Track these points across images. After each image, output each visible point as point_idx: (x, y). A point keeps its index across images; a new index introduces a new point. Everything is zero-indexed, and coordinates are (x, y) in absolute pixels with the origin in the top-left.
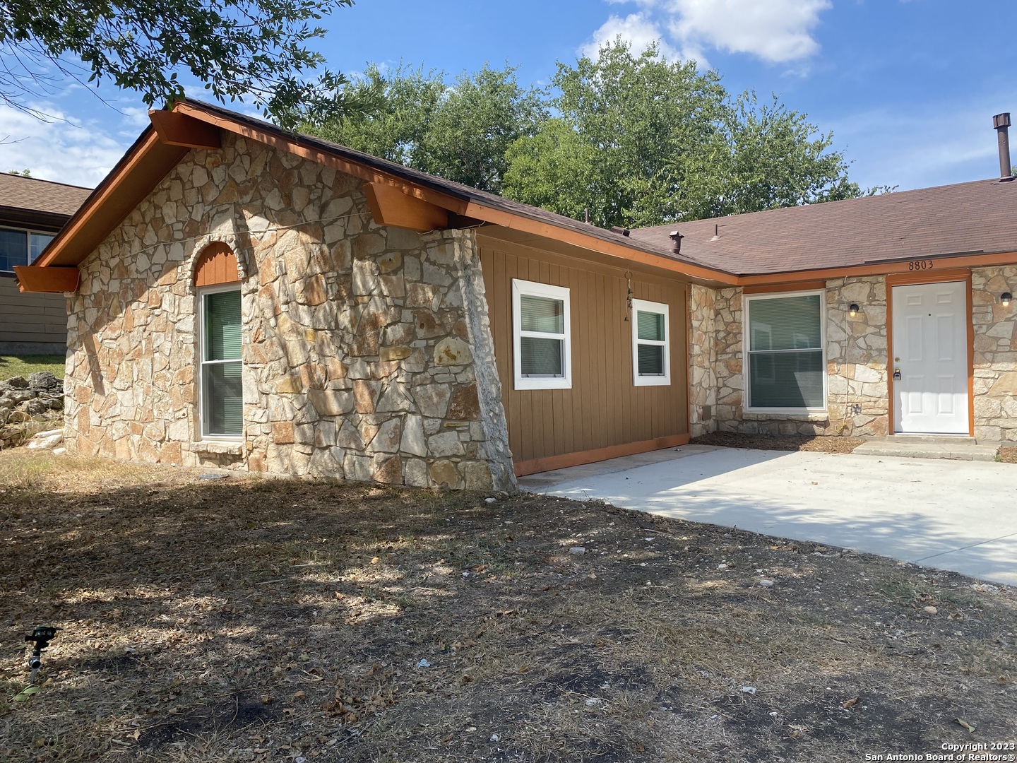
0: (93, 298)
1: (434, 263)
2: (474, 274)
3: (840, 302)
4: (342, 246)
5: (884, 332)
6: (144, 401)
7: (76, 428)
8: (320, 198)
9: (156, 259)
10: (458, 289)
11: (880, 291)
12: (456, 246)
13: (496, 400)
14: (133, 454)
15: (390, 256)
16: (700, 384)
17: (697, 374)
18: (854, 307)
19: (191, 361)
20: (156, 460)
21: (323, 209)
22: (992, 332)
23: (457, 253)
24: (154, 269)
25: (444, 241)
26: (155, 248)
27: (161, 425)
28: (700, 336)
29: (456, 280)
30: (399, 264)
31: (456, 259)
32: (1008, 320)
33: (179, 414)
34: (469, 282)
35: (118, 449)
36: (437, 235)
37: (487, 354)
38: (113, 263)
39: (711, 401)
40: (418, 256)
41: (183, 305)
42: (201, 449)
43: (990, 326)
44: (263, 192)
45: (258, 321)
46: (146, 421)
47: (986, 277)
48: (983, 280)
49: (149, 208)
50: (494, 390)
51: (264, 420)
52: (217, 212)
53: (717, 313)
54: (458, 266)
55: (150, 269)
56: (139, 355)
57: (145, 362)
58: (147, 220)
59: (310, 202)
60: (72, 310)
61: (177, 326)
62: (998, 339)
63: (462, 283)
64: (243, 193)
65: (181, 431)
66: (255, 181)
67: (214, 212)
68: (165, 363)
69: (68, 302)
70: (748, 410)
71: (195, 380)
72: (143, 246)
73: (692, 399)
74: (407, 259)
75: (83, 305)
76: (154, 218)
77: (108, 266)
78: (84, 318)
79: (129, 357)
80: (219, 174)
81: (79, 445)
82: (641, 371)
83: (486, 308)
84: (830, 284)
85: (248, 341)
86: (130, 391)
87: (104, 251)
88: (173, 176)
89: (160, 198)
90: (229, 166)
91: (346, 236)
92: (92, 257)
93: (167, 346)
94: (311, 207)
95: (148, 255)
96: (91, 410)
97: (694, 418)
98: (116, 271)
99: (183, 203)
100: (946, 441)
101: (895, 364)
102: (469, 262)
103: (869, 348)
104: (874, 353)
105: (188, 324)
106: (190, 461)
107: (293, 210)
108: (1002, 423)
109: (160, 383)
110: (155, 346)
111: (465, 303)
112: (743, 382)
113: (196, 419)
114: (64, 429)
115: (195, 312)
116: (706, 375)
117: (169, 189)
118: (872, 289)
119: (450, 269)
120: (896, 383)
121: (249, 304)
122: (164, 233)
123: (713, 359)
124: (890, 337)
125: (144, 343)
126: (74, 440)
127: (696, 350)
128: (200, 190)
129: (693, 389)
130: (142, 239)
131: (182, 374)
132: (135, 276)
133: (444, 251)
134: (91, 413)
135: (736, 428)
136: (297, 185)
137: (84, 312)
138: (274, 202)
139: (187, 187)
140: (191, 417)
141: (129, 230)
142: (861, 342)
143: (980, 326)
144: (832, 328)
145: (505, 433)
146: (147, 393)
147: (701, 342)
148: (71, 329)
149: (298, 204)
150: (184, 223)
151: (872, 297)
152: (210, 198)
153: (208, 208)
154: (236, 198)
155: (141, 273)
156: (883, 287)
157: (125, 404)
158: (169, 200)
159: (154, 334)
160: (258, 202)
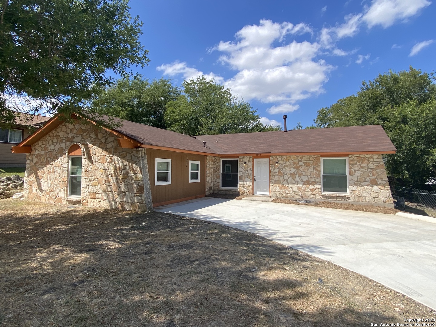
0: (35, 155)
1: (134, 156)
2: (145, 159)
3: (242, 162)
4: (111, 149)
5: (252, 170)
6: (51, 186)
7: (28, 192)
8: (106, 136)
9: (56, 147)
10: (140, 163)
11: (251, 159)
12: (140, 152)
13: (149, 189)
14: (47, 200)
15: (124, 153)
16: (209, 181)
17: (208, 179)
18: (245, 163)
19: (66, 175)
20: (54, 202)
21: (106, 139)
22: (274, 171)
23: (140, 154)
24: (56, 149)
25: (137, 151)
26: (57, 144)
27: (56, 193)
28: (209, 169)
29: (140, 160)
30: (126, 155)
31: (140, 155)
32: (277, 168)
33: (62, 190)
34: (143, 161)
35: (42, 199)
36: (136, 149)
37: (147, 178)
38: (43, 146)
39: (212, 185)
40: (131, 154)
41: (64, 160)
42: (68, 199)
43: (274, 169)
44: (90, 133)
45: (87, 166)
46: (51, 191)
47: (273, 158)
48: (272, 159)
49: (55, 132)
50: (148, 187)
51: (87, 192)
52: (76, 136)
53: (214, 163)
54: (141, 157)
55: (55, 149)
56: (50, 172)
57: (52, 175)
58: (54, 136)
59: (103, 137)
60: (28, 158)
61: (62, 165)
62: (275, 173)
63: (141, 161)
64: (84, 132)
65: (62, 194)
66: (88, 130)
67: (75, 136)
68: (58, 175)
69: (27, 156)
70: (221, 187)
71: (67, 181)
72: (53, 143)
73: (206, 185)
74: (128, 154)
75: (32, 157)
76: (56, 135)
77: (41, 147)
78: (32, 161)
79: (46, 173)
80: (77, 126)
81: (28, 197)
82: (192, 179)
83: (147, 167)
84: (240, 157)
85: (84, 171)
86: (46, 183)
87: (40, 143)
88: (63, 125)
89: (59, 130)
90: (80, 124)
91: (112, 147)
92: (36, 144)
93: (59, 171)
94: (103, 138)
95: (54, 145)
96: (33, 187)
97: (207, 190)
98: (44, 149)
99: (66, 132)
100: (264, 197)
101: (254, 177)
102: (143, 156)
103: (248, 173)
104: (250, 175)
105: (66, 165)
106: (65, 202)
107: (98, 139)
108: (276, 193)
109: (56, 181)
110: (55, 170)
111: (142, 166)
112: (220, 180)
113: (67, 191)
114: (24, 193)
115: (68, 162)
116: (210, 179)
117: (62, 128)
118: (249, 159)
119: (139, 158)
120: (255, 182)
121: (84, 161)
122: (59, 140)
123: (213, 174)
124: (253, 171)
125: (51, 169)
126: (27, 196)
127: (208, 172)
128: (71, 129)
129: (207, 183)
130: (52, 141)
131: (63, 179)
132: (50, 150)
133: (137, 153)
134: (33, 188)
135: (218, 192)
136: (99, 132)
137: (32, 159)
138: (93, 136)
139: (67, 128)
140: (66, 191)
141: (48, 138)
142: (247, 172)
143: (272, 169)
144: (240, 168)
145: (151, 197)
146: (52, 183)
147: (209, 170)
148: (28, 164)
149: (100, 137)
150: (66, 138)
151: (249, 161)
152: (74, 132)
153: (73, 135)
154: (82, 133)
155: (52, 150)
156: (252, 159)
157: (45, 186)
158: (61, 131)
159: (55, 167)
160: (88, 135)
